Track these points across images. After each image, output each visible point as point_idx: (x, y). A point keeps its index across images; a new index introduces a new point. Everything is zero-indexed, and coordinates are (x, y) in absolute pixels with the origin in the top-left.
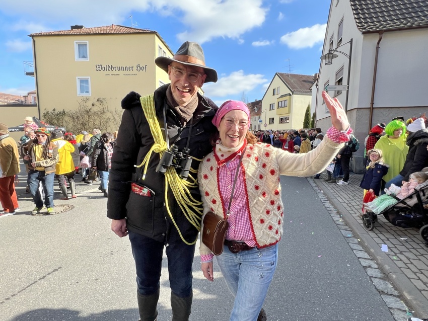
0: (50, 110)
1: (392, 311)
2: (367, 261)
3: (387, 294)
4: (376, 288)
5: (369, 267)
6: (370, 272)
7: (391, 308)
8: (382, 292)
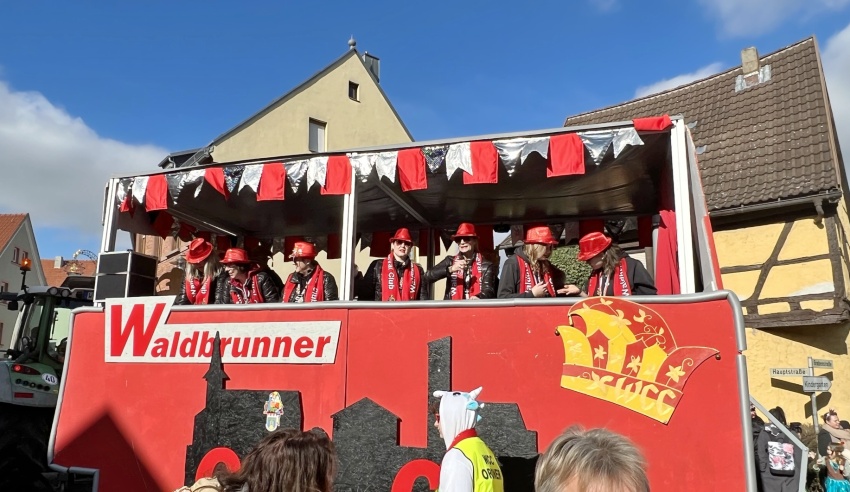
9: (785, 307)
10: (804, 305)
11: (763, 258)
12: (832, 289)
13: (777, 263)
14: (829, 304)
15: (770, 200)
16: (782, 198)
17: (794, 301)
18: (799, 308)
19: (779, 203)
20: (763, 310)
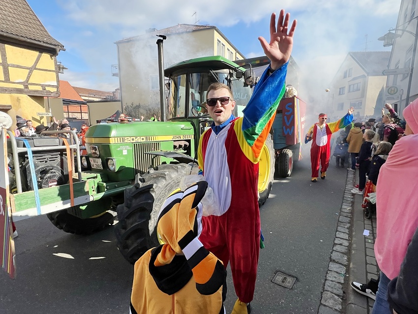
0: (129, 104)
1: (328, 272)
2: (342, 240)
3: (337, 263)
4: (330, 258)
5: (341, 244)
6: (337, 248)
7: (330, 270)
8: (334, 260)
9: (40, 88)
10: (47, 88)
11: (30, 65)
12: (56, 84)
13: (36, 69)
14: (55, 90)
15: (39, 41)
16: (43, 42)
17: (44, 86)
18: (45, 89)
19: (42, 44)
20: (31, 88)
